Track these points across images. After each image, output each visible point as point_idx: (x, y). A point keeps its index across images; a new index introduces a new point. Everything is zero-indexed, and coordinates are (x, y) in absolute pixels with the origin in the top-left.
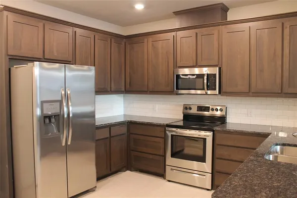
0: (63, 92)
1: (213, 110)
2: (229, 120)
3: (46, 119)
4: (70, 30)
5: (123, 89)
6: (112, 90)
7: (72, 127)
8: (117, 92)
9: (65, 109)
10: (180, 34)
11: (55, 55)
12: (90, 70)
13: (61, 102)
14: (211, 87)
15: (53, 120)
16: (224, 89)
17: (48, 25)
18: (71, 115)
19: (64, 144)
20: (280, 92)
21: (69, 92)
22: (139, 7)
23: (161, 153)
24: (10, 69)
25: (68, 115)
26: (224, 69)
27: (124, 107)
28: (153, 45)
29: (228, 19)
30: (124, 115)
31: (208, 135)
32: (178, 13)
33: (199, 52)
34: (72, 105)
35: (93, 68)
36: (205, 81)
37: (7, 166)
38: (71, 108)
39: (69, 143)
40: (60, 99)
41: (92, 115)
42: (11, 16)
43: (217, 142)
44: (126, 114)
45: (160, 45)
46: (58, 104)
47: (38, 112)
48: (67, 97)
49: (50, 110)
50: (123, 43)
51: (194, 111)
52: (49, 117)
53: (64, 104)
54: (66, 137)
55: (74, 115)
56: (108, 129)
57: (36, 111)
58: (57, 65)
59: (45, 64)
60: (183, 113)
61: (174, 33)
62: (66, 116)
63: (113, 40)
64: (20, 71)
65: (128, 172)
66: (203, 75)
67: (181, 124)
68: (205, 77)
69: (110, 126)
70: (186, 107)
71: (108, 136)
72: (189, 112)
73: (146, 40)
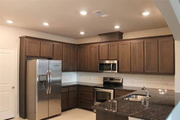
0: (48, 71)
1: (116, 80)
2: (124, 85)
3: (41, 82)
4: (51, 43)
5: (76, 70)
6: (71, 70)
7: (51, 86)
8: (73, 71)
9: (49, 79)
10: (102, 44)
11: (45, 55)
13: (47, 76)
14: (114, 69)
15: (43, 83)
16: (120, 70)
17: (42, 42)
18: (51, 81)
19: (47, 93)
21: (50, 71)
22: (82, 33)
23: (92, 99)
24: (26, 61)
25: (50, 81)
26: (120, 61)
27: (77, 78)
28: (89, 49)
29: (123, 39)
30: (77, 82)
31: (112, 91)
33: (109, 53)
34: (51, 77)
35: (61, 61)
36: (111, 67)
37: (24, 102)
38: (51, 78)
39: (50, 93)
40: (46, 74)
41: (60, 81)
42: (28, 40)
43: (115, 95)
44: (78, 81)
45: (92, 49)
46: (46, 76)
47: (38, 79)
48: (49, 73)
49: (42, 79)
50: (76, 48)
51: (108, 80)
52: (42, 82)
53: (48, 76)
54: (49, 91)
55: (52, 81)
56: (68, 88)
57: (37, 79)
60: (103, 81)
61: (98, 44)
62: (49, 82)
63: (71, 47)
64: (30, 63)
65: (77, 109)
66: (111, 64)
67: (102, 86)
68: (112, 65)
69: (69, 87)
70: (105, 79)
71: (67, 91)
72: (106, 80)
73: (86, 47)
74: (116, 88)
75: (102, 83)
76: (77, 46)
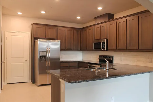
5: (80, 49)
6: (74, 49)
11: (50, 37)
12: (58, 42)
13: (46, 52)
15: (44, 57)
19: (47, 65)
20: (126, 49)
21: (49, 49)
22: (79, 18)
27: (83, 57)
28: (88, 31)
32: (96, 18)
33: (101, 33)
35: (60, 41)
36: (101, 45)
39: (49, 65)
45: (90, 31)
52: (42, 56)
56: (68, 63)
58: (45, 40)
59: (41, 40)
61: (94, 26)
67: (98, 63)
68: (101, 43)
70: (100, 56)
71: (68, 66)
72: (101, 58)
73: (86, 30)
74: (102, 64)
75: (98, 60)
76: (80, 30)
